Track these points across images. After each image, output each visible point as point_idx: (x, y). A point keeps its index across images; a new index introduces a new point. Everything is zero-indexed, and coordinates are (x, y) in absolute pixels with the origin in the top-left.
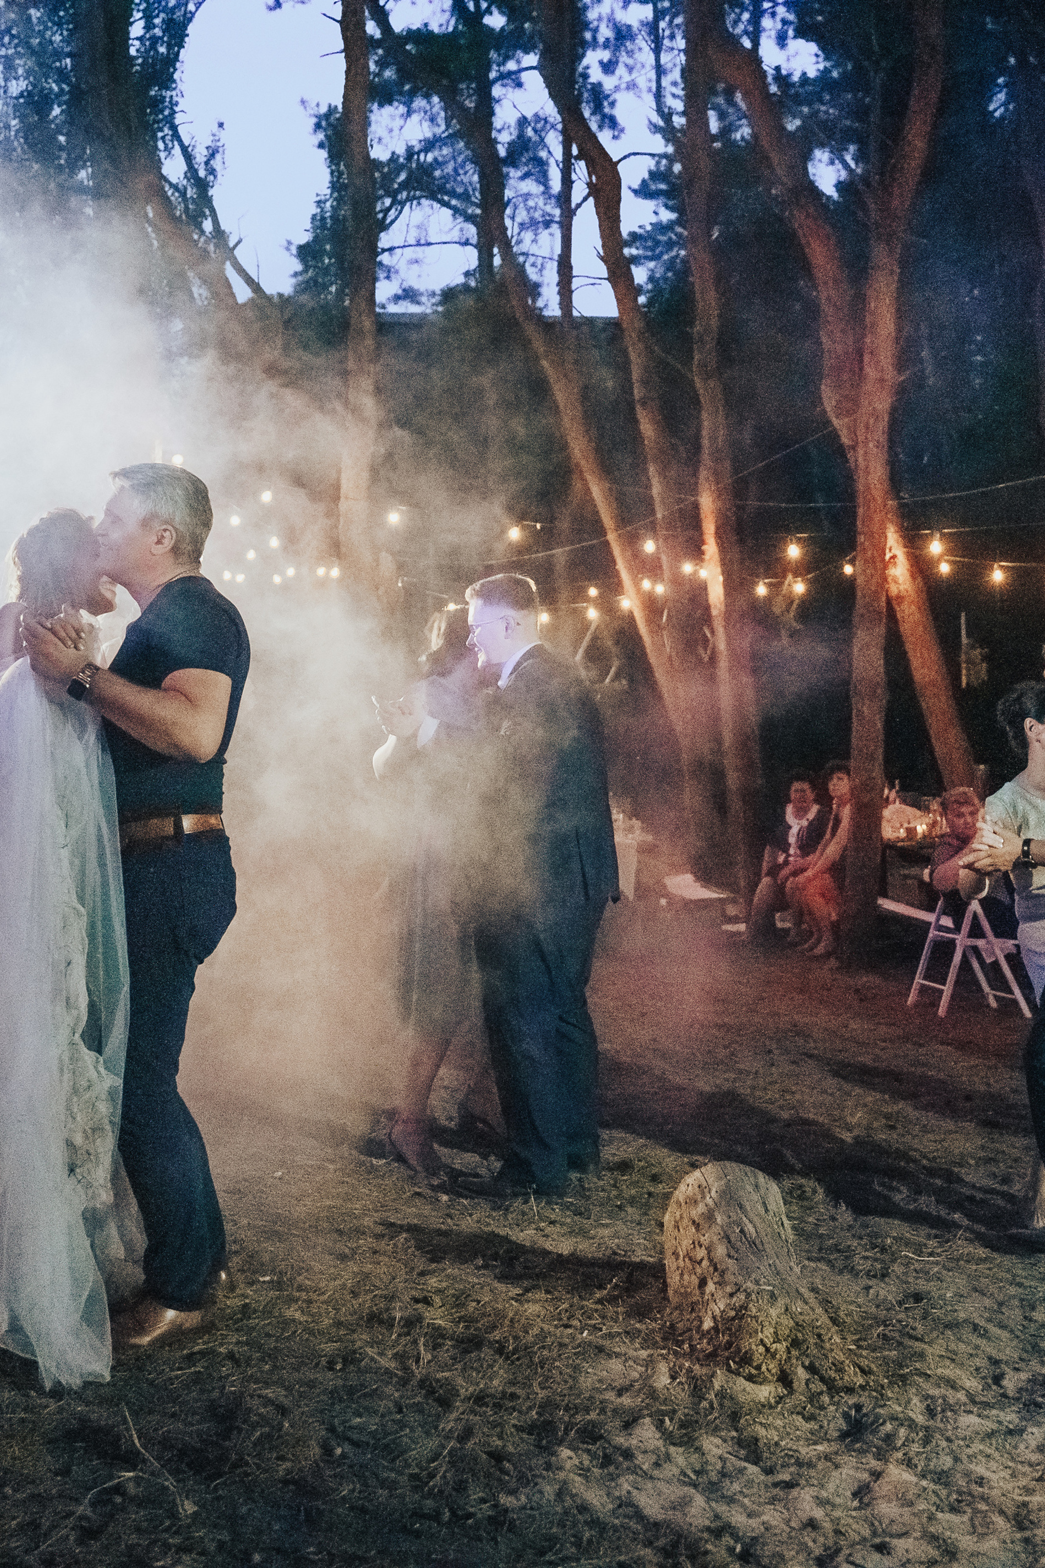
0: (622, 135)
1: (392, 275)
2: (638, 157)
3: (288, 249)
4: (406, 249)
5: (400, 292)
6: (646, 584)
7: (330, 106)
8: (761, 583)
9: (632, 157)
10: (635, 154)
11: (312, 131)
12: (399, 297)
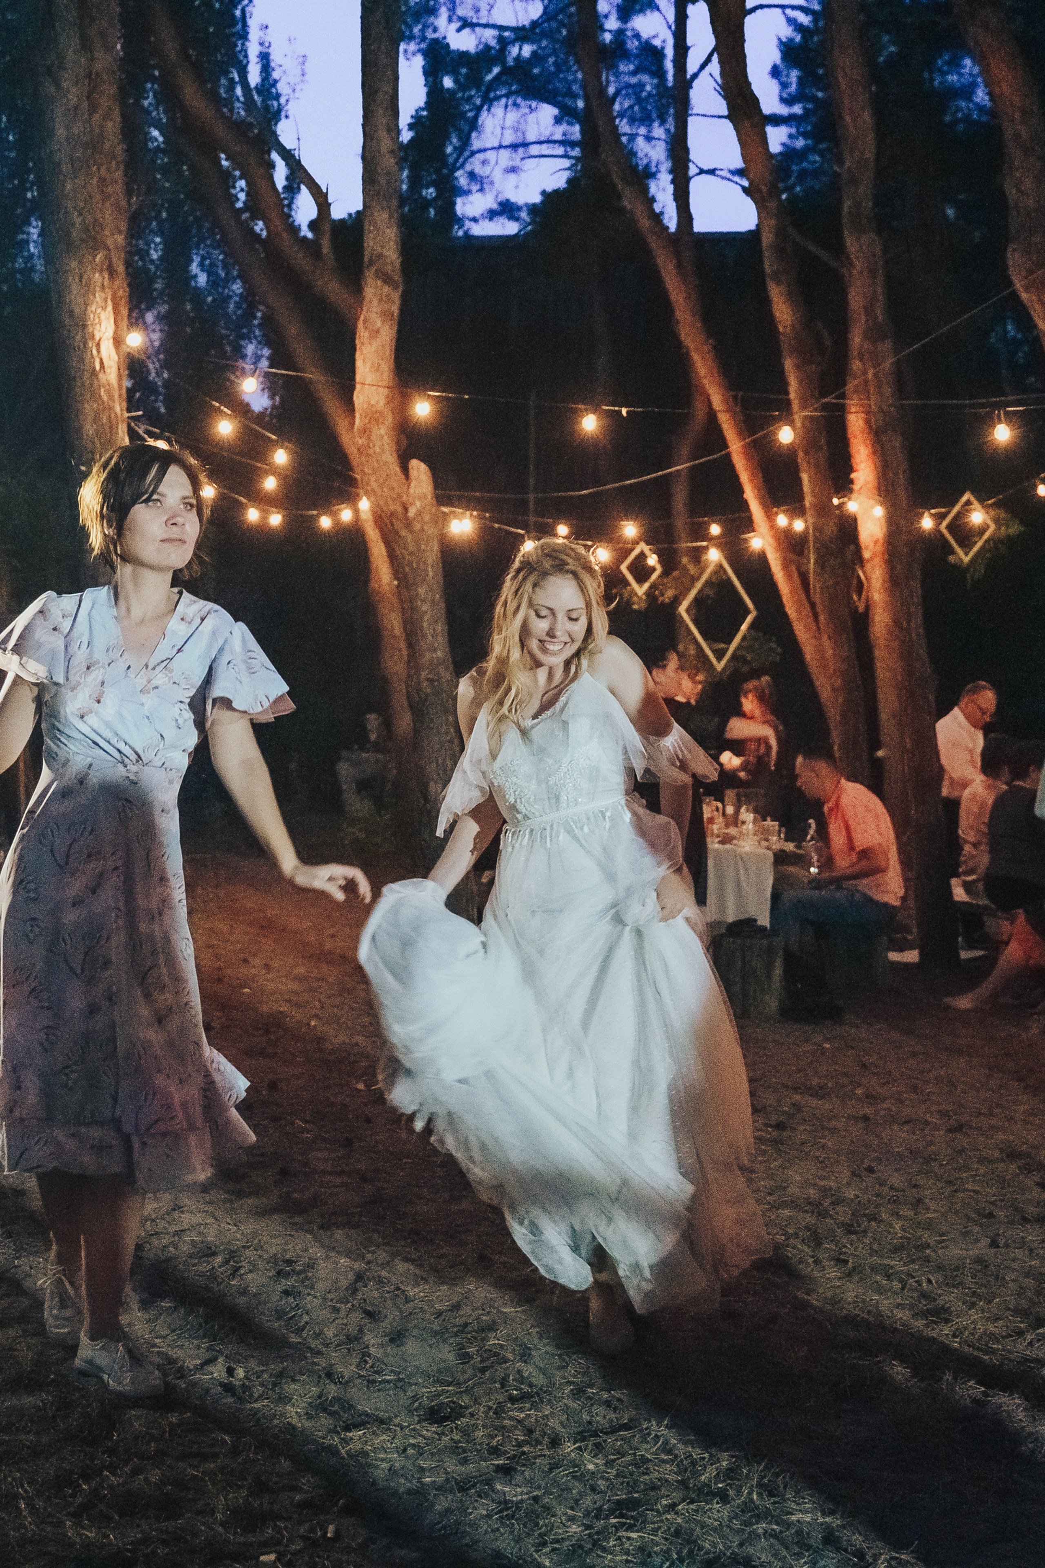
1: (487, 187)
2: (766, 10)
4: (496, 144)
5: (495, 206)
6: (782, 520)
8: (926, 514)
10: (761, 7)
12: (492, 214)
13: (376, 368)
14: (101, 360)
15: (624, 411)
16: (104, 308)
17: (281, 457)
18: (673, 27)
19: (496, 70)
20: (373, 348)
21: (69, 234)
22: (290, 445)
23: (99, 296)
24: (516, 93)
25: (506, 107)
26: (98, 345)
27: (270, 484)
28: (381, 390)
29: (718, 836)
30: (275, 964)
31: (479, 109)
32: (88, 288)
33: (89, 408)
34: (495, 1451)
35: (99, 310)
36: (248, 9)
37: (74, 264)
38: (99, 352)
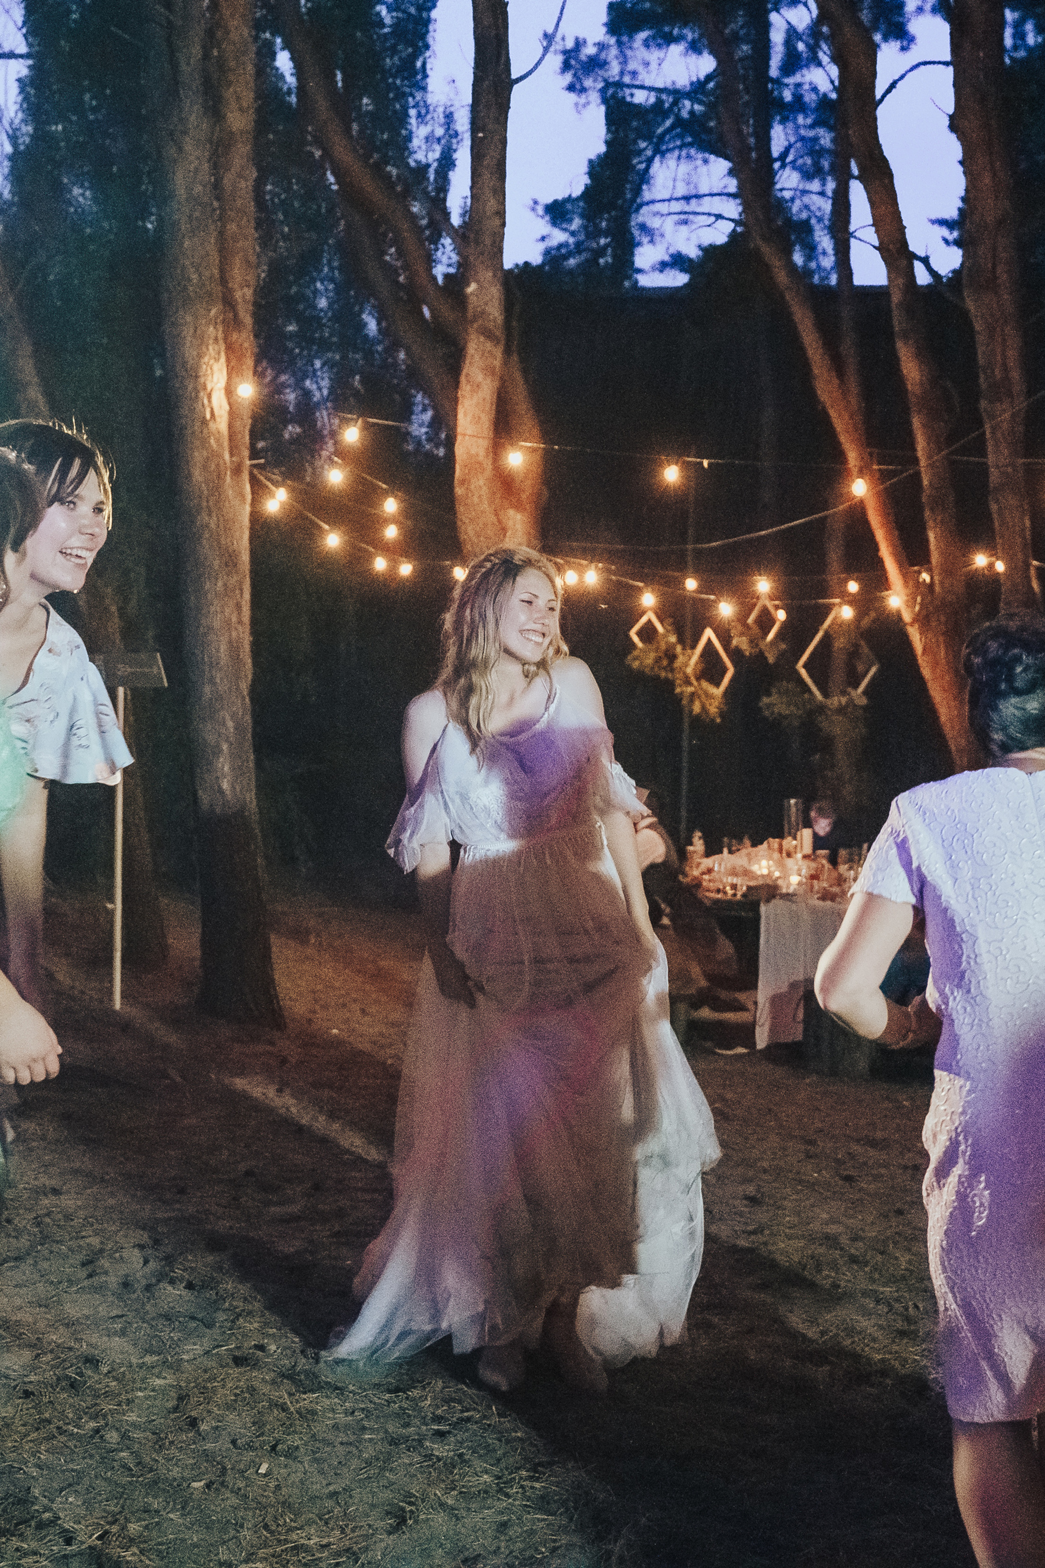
0: (912, 46)
1: (657, 239)
2: (928, 66)
3: (533, 209)
4: (667, 197)
5: (667, 258)
7: (577, 39)
9: (922, 67)
10: (925, 63)
11: (559, 71)
12: (663, 266)
13: (477, 420)
14: (212, 409)
15: (706, 463)
16: (217, 360)
17: (391, 506)
18: (837, 83)
19: (668, 123)
20: (475, 400)
21: (185, 288)
22: (400, 494)
23: (212, 349)
24: (691, 145)
25: (679, 158)
26: (209, 396)
27: (391, 532)
28: (480, 441)
29: (818, 893)
30: (373, 1009)
31: (650, 161)
32: (201, 340)
33: (198, 456)
34: (438, 1419)
35: (212, 362)
36: (428, 60)
37: (189, 318)
38: (210, 401)
